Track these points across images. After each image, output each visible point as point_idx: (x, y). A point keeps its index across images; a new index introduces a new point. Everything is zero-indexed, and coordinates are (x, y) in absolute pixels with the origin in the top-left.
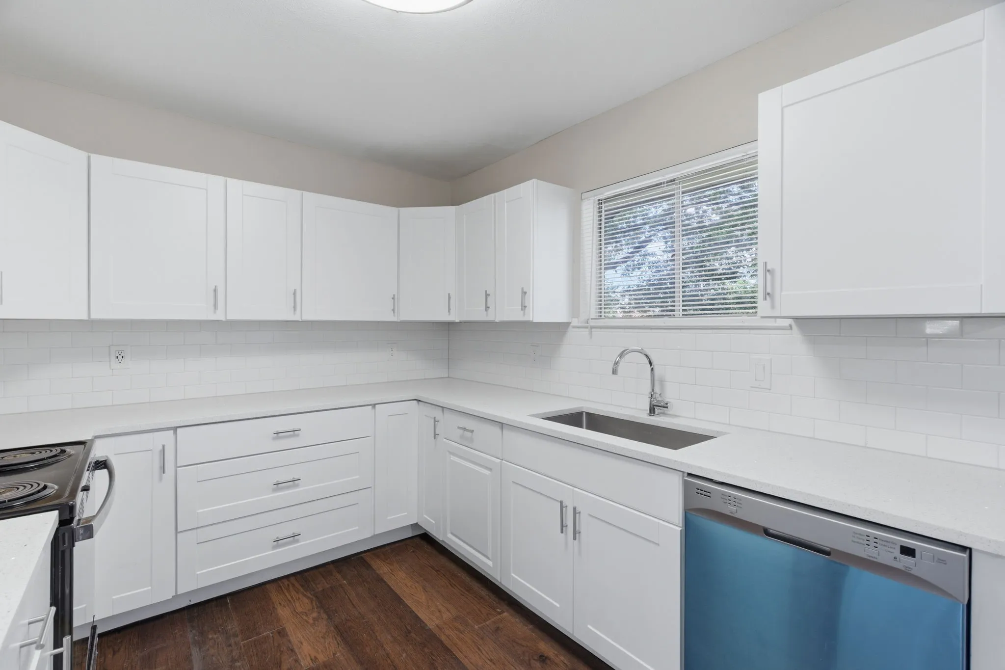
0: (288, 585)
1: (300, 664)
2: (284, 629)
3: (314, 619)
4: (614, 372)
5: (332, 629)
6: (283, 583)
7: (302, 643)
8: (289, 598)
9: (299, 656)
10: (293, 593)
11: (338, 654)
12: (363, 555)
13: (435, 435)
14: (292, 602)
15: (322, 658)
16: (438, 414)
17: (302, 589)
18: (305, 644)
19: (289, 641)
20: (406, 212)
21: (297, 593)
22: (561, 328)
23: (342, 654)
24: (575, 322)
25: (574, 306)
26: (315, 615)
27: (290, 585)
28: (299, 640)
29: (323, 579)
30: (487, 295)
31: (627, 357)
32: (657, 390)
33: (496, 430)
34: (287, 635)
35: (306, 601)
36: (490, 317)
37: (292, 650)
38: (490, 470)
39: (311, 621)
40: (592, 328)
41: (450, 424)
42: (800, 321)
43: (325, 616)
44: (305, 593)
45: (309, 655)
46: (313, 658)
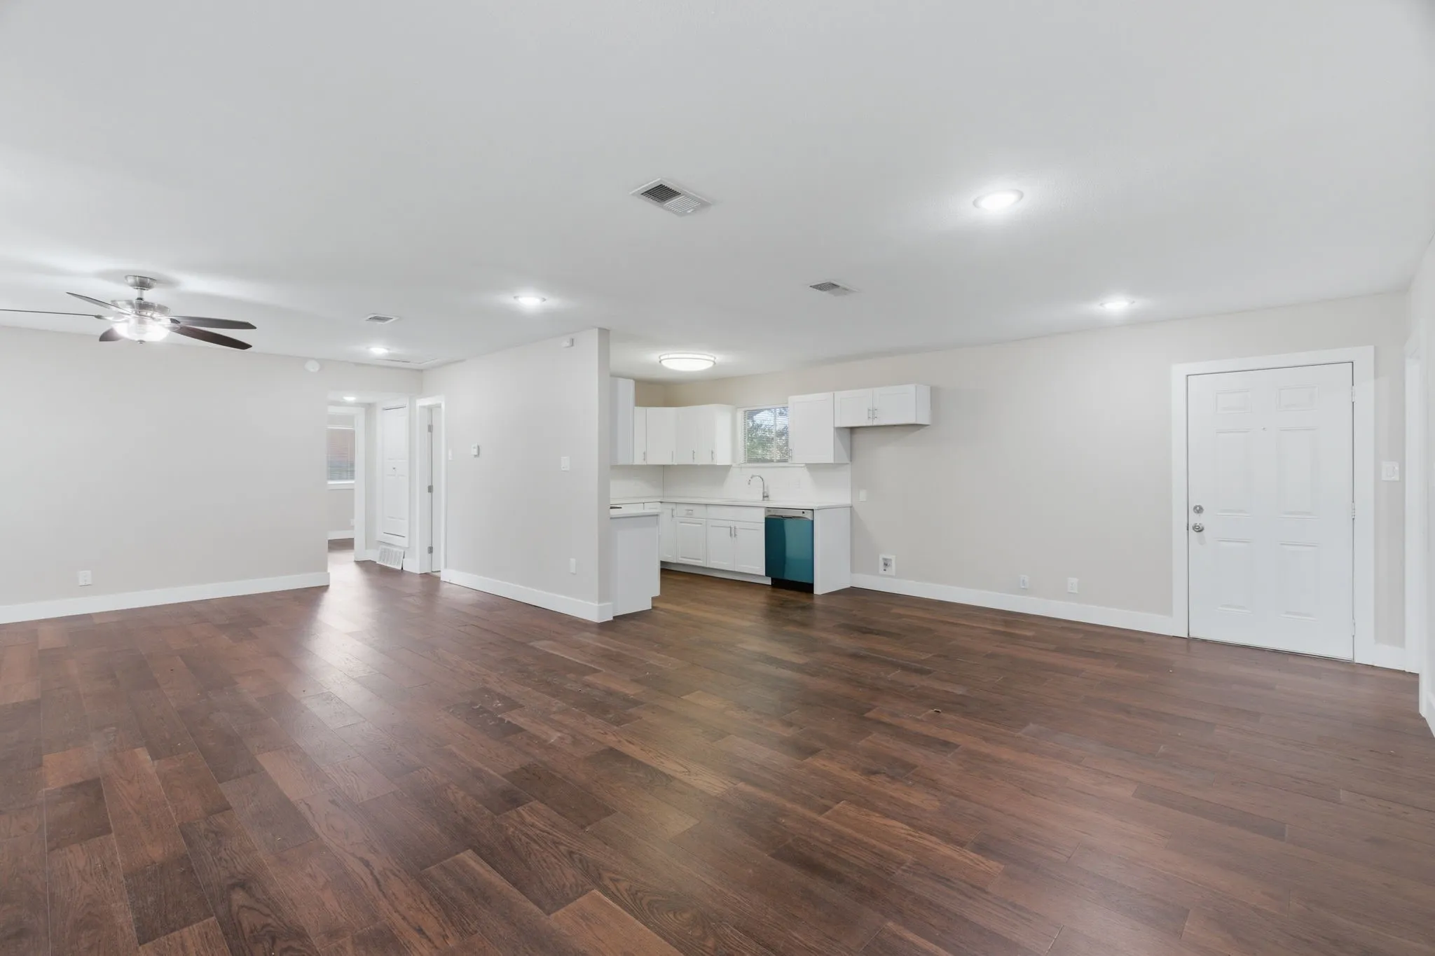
4: (749, 484)
13: (673, 516)
16: (673, 506)
20: (650, 410)
22: (727, 468)
24: (734, 465)
25: (734, 460)
30: (694, 452)
31: (754, 478)
32: (765, 490)
33: (704, 508)
36: (696, 463)
38: (701, 524)
40: (741, 468)
41: (681, 510)
42: (807, 465)
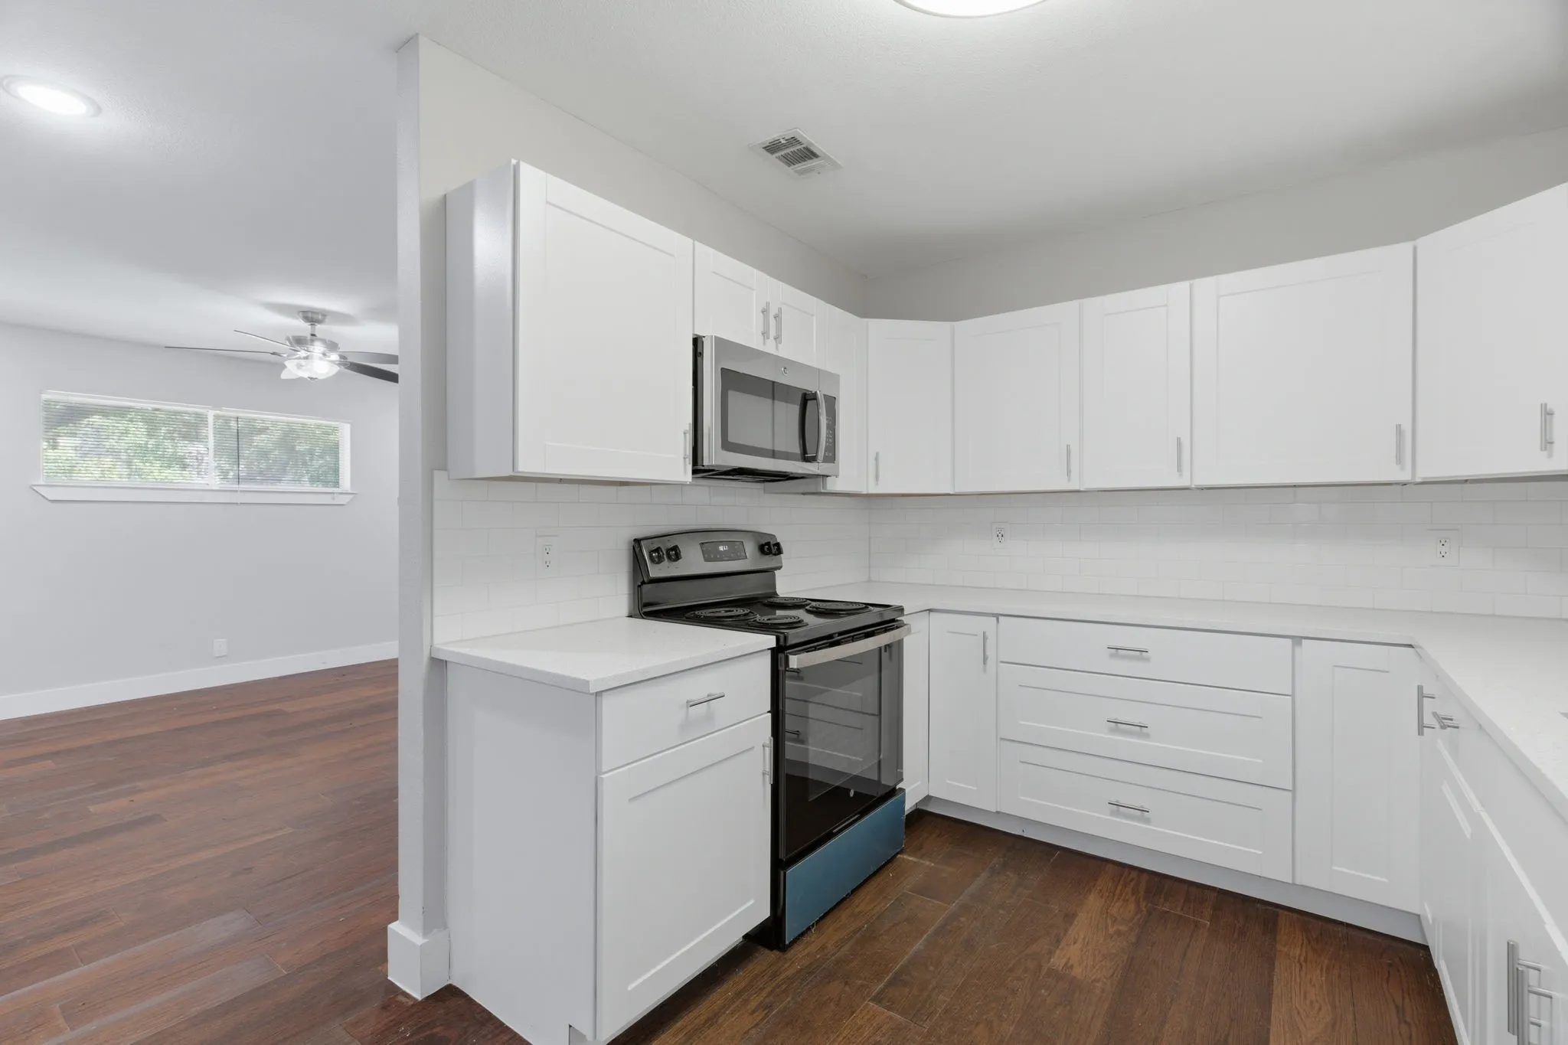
0: (1133, 879)
1: (1050, 958)
2: (1074, 915)
3: (1118, 933)
5: (1126, 957)
6: (1130, 873)
7: (1075, 943)
8: (1118, 892)
9: (1058, 952)
10: (1129, 890)
11: (1099, 985)
12: (1280, 911)
14: (1116, 897)
15: (1077, 972)
17: (1142, 894)
18: (1078, 946)
19: (1066, 931)
21: (1133, 894)
23: (1103, 991)
26: (1123, 928)
27: (1134, 882)
28: (1076, 937)
29: (1182, 901)
34: (1071, 923)
35: (1132, 907)
37: (1058, 941)
39: (1111, 931)
43: (1133, 939)
44: (1141, 900)
45: (1069, 959)
46: (1069, 965)
